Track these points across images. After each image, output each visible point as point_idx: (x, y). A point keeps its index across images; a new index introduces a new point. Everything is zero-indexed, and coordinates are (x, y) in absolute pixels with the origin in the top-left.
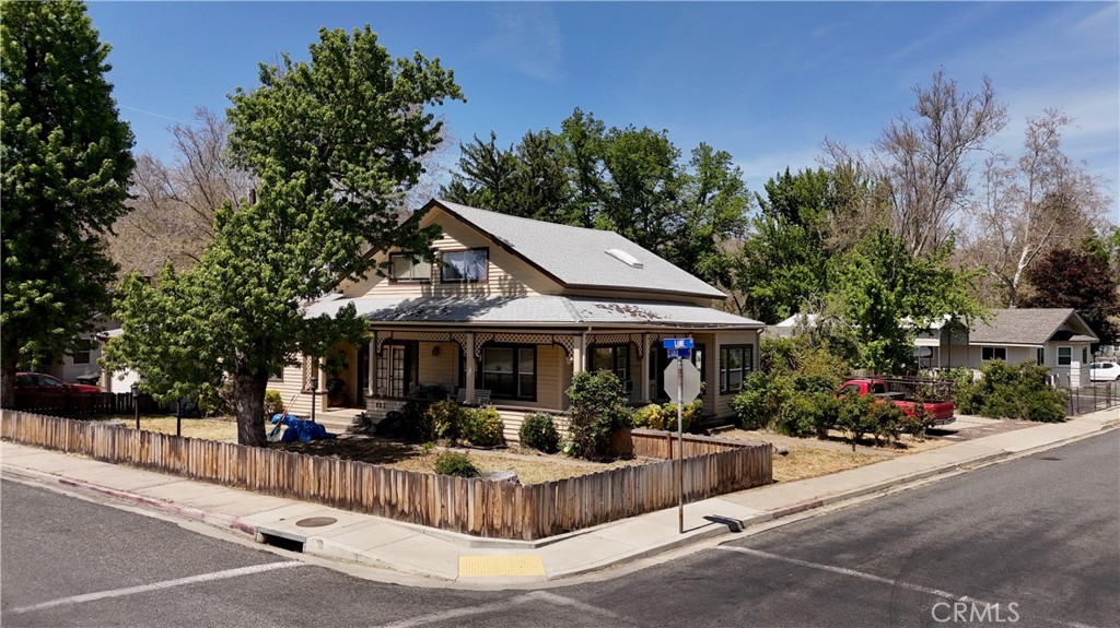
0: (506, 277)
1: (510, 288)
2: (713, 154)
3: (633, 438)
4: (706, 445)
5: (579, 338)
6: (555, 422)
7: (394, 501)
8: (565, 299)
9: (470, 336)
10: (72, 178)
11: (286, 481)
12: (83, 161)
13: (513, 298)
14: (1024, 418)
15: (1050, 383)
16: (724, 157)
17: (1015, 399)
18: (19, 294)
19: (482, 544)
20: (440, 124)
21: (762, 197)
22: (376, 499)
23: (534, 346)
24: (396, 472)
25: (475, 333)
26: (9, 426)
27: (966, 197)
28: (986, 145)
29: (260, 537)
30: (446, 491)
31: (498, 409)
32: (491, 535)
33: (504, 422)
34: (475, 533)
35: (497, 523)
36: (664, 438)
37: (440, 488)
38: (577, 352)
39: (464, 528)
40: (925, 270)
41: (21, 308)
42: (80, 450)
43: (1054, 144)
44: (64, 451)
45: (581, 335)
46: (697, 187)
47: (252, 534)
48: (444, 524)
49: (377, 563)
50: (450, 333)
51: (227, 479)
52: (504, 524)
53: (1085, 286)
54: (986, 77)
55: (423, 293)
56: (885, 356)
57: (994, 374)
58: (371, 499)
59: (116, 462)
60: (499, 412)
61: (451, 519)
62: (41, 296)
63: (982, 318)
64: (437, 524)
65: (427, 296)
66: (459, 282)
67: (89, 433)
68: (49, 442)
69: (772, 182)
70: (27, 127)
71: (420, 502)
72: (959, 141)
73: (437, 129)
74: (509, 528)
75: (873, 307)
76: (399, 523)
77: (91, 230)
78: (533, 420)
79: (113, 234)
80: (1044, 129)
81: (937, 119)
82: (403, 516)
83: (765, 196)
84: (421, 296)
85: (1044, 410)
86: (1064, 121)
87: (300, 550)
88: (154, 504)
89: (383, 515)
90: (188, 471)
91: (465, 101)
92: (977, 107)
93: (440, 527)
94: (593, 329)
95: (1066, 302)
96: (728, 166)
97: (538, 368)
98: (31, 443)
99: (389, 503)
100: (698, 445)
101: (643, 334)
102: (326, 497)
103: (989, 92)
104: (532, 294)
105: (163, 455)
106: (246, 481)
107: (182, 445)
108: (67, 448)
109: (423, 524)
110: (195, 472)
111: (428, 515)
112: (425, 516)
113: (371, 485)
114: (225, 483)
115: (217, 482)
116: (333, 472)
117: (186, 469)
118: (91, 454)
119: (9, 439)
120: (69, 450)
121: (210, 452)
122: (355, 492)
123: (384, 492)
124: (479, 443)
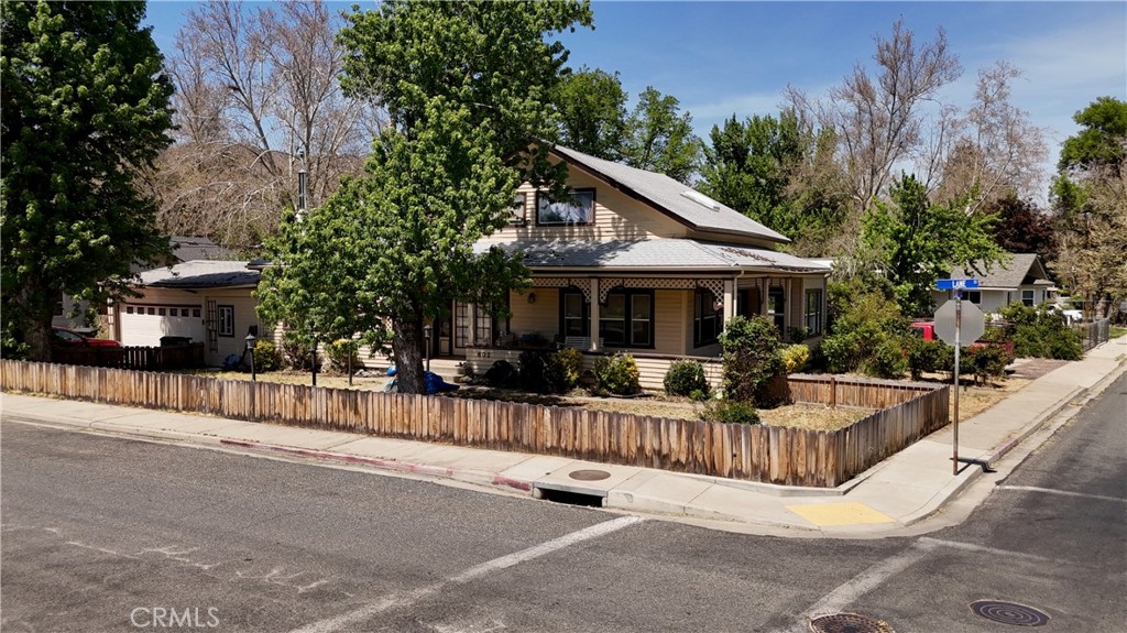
0: (620, 219)
1: (626, 231)
2: (661, 99)
3: (790, 383)
4: (875, 389)
5: (730, 282)
6: (705, 369)
7: (665, 451)
8: (693, 242)
9: (594, 283)
10: (122, 103)
11: (511, 434)
12: (128, 84)
13: (633, 242)
14: (1047, 357)
15: (1066, 323)
16: (671, 101)
17: (1038, 339)
18: (70, 235)
19: (792, 493)
20: (568, 53)
21: (706, 144)
22: (641, 449)
23: (651, 292)
24: (668, 422)
25: (599, 279)
26: (88, 384)
27: (916, 147)
28: (935, 97)
29: (537, 493)
30: (740, 439)
31: (635, 357)
32: (795, 484)
33: (640, 369)
34: (777, 482)
35: (801, 470)
36: (828, 382)
37: (730, 436)
38: (728, 296)
39: (765, 477)
40: (948, 216)
41: (73, 252)
42: (201, 408)
43: (1002, 96)
44: (177, 410)
45: (732, 279)
46: (646, 132)
47: (528, 490)
48: (737, 473)
49: (716, 516)
50: (569, 279)
51: (425, 433)
52: (808, 472)
53: (1031, 233)
54: (941, 28)
55: (519, 237)
56: (910, 300)
57: (1015, 316)
58: (634, 449)
59: (258, 420)
60: (637, 360)
61: (746, 467)
62: (96, 238)
63: (1000, 262)
64: (726, 474)
65: (525, 241)
66: (564, 225)
67: (215, 389)
68: (152, 400)
69: (716, 128)
70: (71, 43)
71: (702, 452)
72: (913, 92)
73: (565, 58)
74: (813, 476)
75: (900, 251)
76: (679, 473)
77: (128, 164)
78: (684, 367)
79: (154, 169)
80: (994, 82)
81: (894, 70)
82: (678, 466)
83: (709, 143)
84: (515, 240)
85: (1066, 349)
86: (1014, 74)
87: (600, 505)
88: (372, 462)
89: (651, 465)
90: (368, 427)
91: (593, 28)
92: (931, 58)
93: (730, 476)
94: (746, 272)
95: (1013, 248)
96: (675, 111)
97: (656, 314)
98: (123, 403)
99: (658, 453)
100: (865, 388)
101: (763, 278)
102: (570, 448)
103: (943, 43)
104: (650, 236)
105: (329, 411)
106: (452, 435)
107: (356, 400)
108: (180, 406)
109: (707, 474)
110: (376, 429)
111: (713, 464)
112: (709, 466)
113: (633, 435)
114: (422, 439)
115: (409, 437)
116: (579, 423)
117: (364, 425)
118: (218, 411)
119: (87, 398)
120: (184, 409)
121: (400, 406)
122: (610, 442)
123: (650, 443)
124: (616, 392)
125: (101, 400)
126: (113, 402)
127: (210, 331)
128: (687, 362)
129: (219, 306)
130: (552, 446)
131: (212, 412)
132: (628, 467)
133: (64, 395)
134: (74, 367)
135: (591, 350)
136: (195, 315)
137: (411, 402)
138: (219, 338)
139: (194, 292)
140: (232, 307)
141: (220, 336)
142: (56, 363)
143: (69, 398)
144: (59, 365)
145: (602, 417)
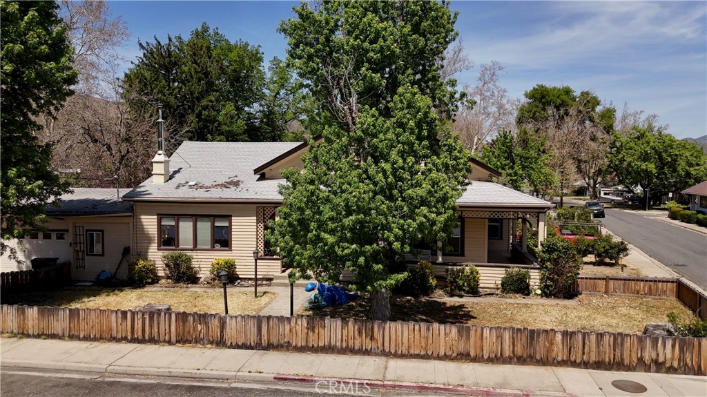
7: (661, 360)
8: (498, 185)
22: (640, 360)
33: (480, 275)
36: (603, 279)
42: (198, 341)
44: (170, 343)
51: (442, 354)
58: (635, 360)
60: (479, 268)
71: (691, 359)
89: (649, 370)
90: (384, 350)
97: (466, 233)
99: (655, 361)
102: (578, 361)
105: (344, 338)
106: (468, 354)
107: (373, 328)
108: (173, 339)
109: (695, 375)
110: (393, 351)
111: (699, 367)
112: (696, 368)
113: (635, 349)
114: (439, 358)
115: (427, 357)
116: (587, 342)
117: (381, 348)
118: (220, 343)
119: (53, 336)
120: (178, 342)
121: (417, 332)
122: (614, 355)
123: (649, 354)
124: (468, 292)
125: (72, 337)
126: (87, 338)
127: (77, 251)
128: (517, 269)
129: (87, 231)
130: (563, 360)
131: (212, 343)
132: (630, 373)
133: (23, 333)
134: (36, 308)
135: (438, 262)
136: (58, 238)
137: (428, 329)
138: (86, 257)
139: (62, 219)
140: (102, 231)
141: (88, 255)
142: (11, 303)
143: (28, 336)
144: (15, 306)
145: (608, 337)
